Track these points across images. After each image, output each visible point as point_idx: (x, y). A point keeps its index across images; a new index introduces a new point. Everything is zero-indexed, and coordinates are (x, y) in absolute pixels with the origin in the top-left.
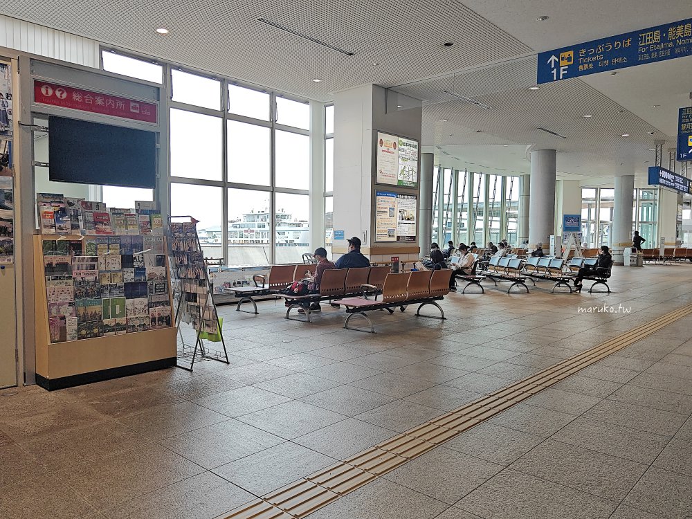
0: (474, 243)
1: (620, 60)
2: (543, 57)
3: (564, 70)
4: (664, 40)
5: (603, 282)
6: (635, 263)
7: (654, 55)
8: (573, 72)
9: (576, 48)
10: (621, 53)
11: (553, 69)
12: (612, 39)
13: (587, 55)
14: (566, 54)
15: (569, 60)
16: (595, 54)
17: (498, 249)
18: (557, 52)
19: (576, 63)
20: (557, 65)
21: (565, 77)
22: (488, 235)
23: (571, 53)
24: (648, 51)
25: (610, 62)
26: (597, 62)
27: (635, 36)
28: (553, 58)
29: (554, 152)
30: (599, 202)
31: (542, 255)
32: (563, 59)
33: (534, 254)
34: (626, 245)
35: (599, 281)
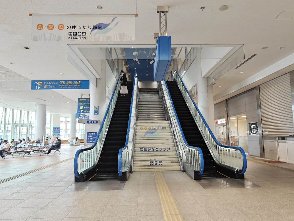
0: (13, 139)
1: (55, 87)
2: (33, 82)
3: (39, 87)
4: (66, 84)
5: (58, 150)
6: (77, 144)
7: (63, 87)
8: (42, 88)
9: (43, 81)
10: (55, 85)
11: (36, 86)
12: (53, 81)
13: (46, 84)
14: (40, 82)
15: (41, 84)
16: (48, 84)
17: (22, 141)
18: (38, 81)
19: (43, 86)
20: (37, 85)
21: (40, 89)
22: (20, 135)
23: (42, 82)
24: (62, 86)
25: (52, 87)
26: (49, 86)
27: (59, 81)
28: (36, 83)
29: (45, 105)
30: (66, 122)
31: (39, 143)
32: (39, 84)
33: (36, 142)
34: (74, 138)
35: (57, 150)
